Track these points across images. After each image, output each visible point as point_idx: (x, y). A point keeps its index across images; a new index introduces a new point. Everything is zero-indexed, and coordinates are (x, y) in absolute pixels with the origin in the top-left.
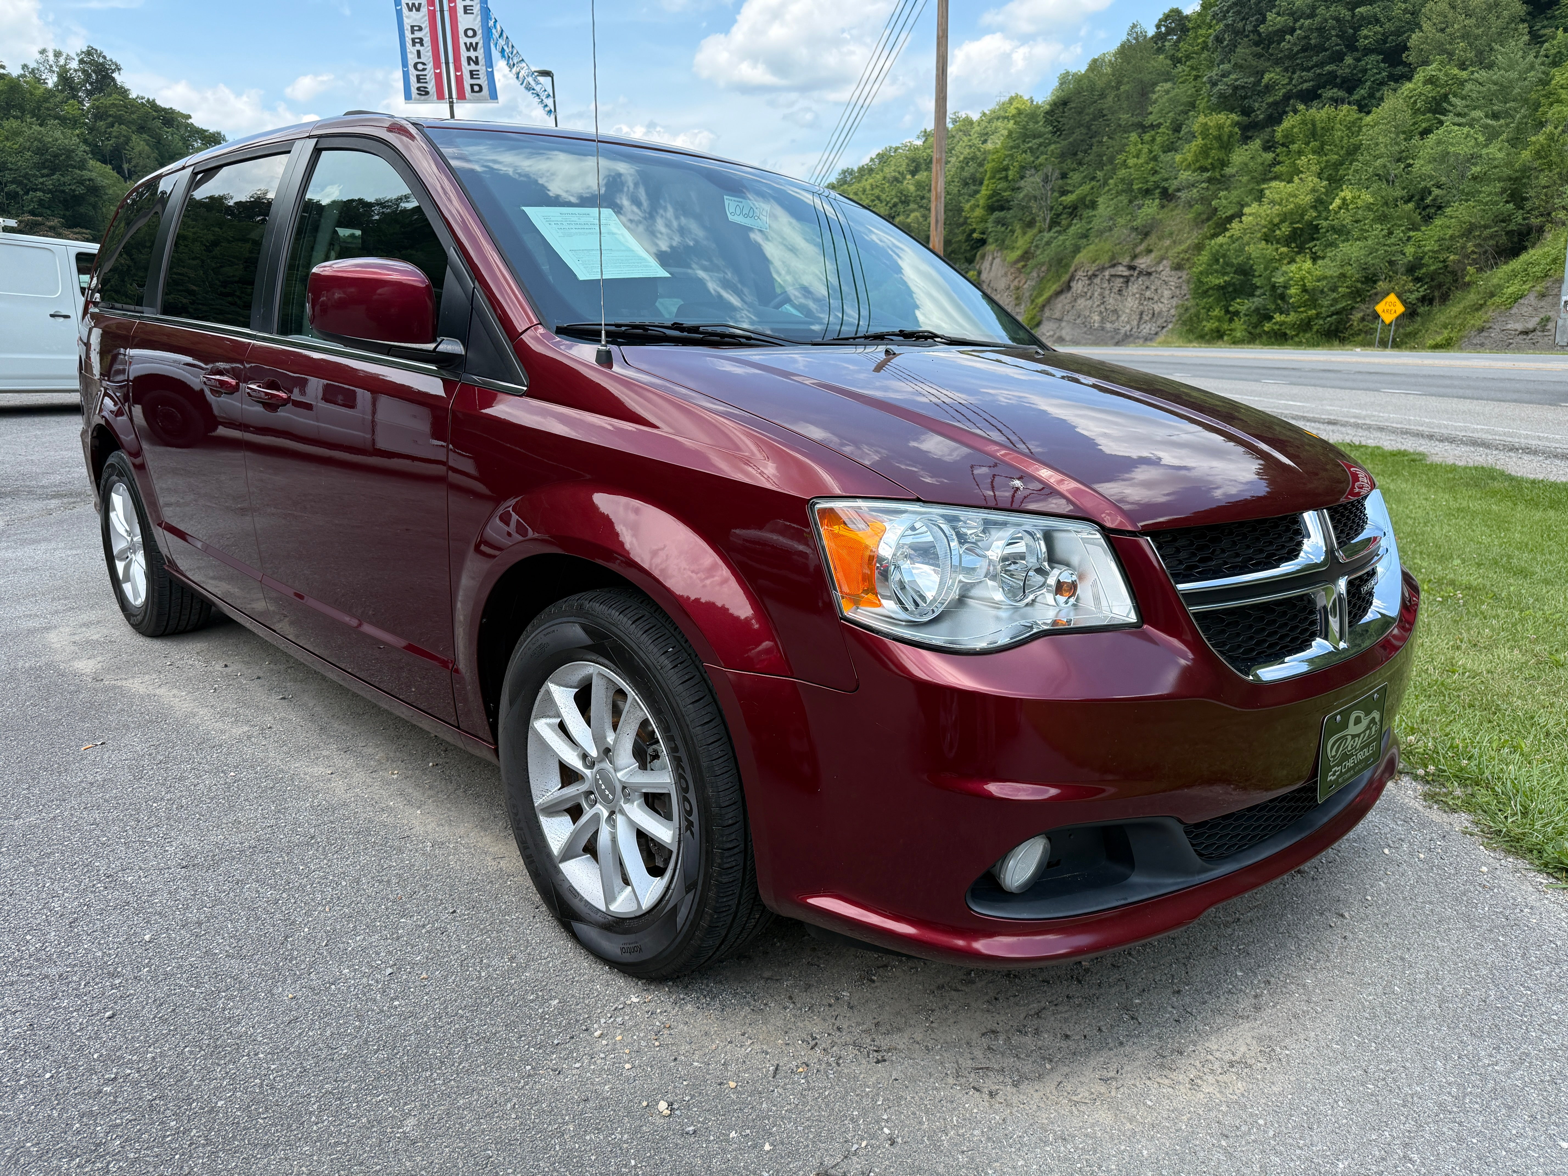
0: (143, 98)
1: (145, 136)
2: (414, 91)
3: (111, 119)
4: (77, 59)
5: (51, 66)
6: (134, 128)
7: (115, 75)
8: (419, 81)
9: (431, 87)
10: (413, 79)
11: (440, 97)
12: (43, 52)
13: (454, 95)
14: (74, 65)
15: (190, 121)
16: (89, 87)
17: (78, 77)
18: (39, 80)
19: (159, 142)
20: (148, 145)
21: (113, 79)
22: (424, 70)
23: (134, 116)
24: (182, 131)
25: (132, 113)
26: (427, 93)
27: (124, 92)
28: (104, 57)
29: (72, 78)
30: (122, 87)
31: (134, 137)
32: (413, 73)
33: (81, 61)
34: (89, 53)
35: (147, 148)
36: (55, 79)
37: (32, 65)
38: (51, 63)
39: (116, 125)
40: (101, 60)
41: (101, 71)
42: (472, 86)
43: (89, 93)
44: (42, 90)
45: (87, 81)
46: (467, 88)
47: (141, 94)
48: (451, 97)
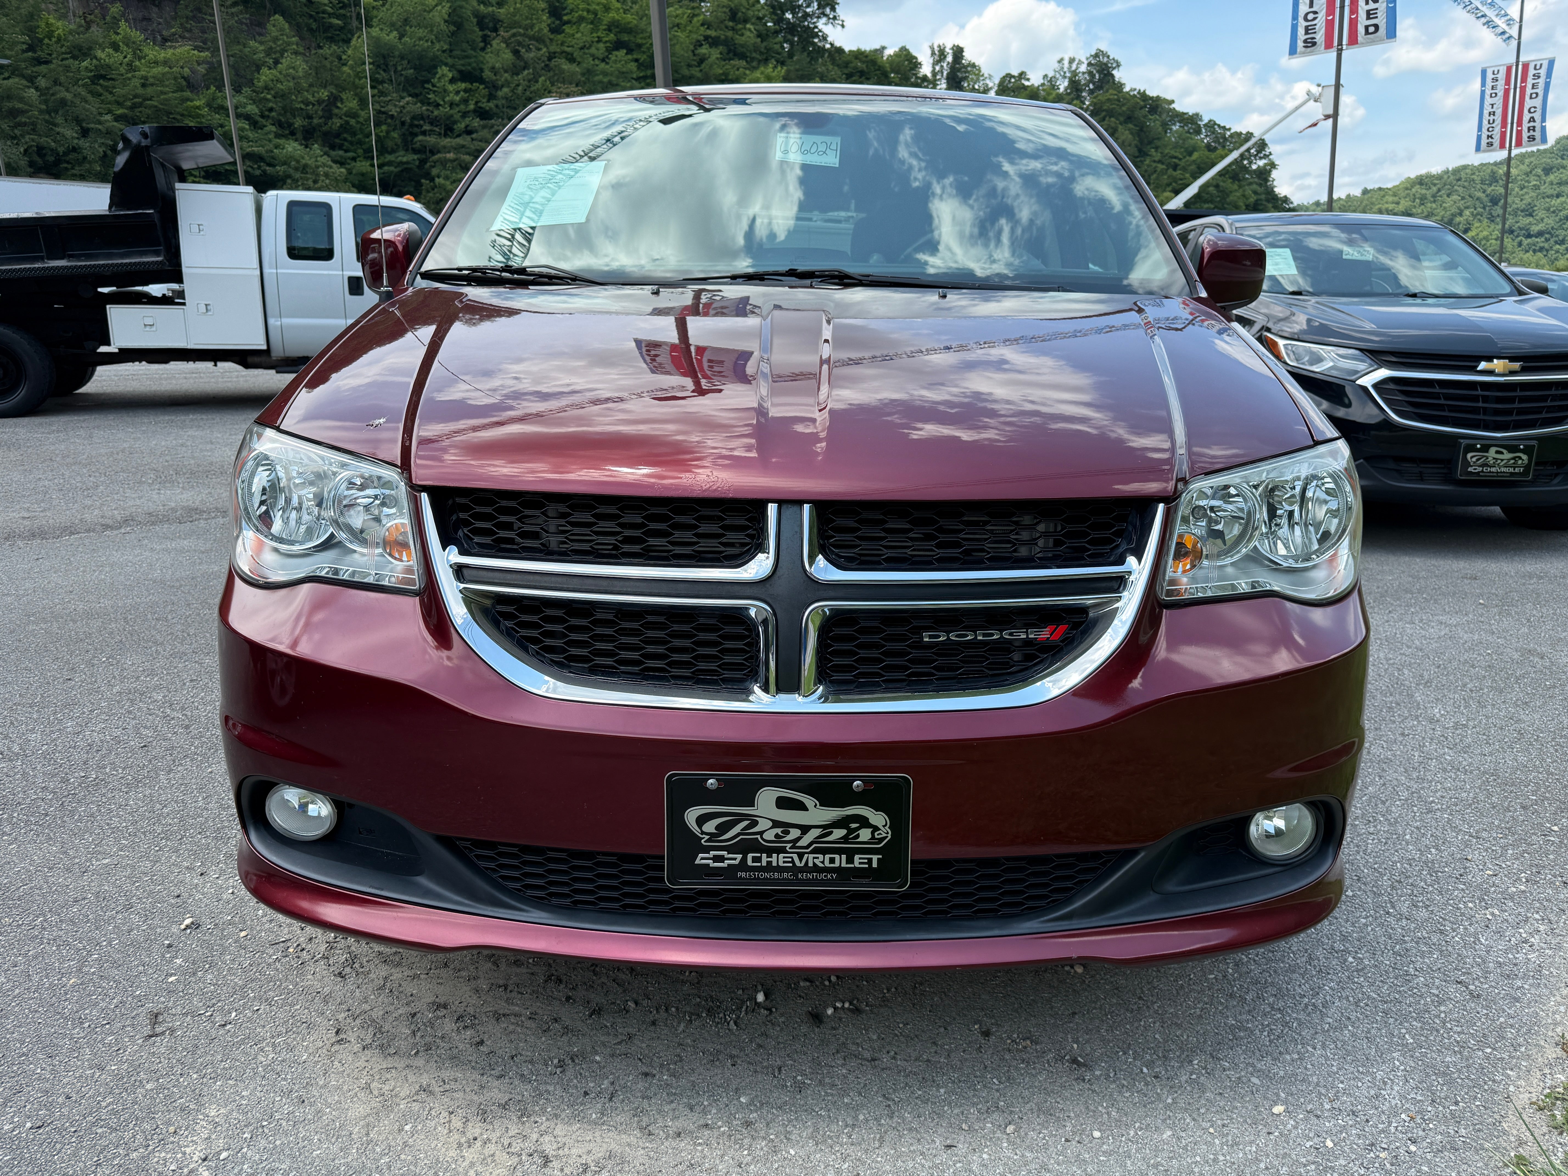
0: (1135, 90)
1: (1130, 126)
2: (1300, 44)
3: (1104, 114)
4: (1086, 62)
5: (1065, 73)
6: (1122, 119)
7: (1115, 72)
8: (1307, 33)
9: (1320, 37)
10: (1301, 31)
11: (1328, 45)
12: (1060, 61)
13: (1345, 41)
14: (1083, 68)
15: (1173, 106)
16: (1091, 86)
17: (1083, 79)
18: (1054, 86)
19: (1141, 130)
20: (1132, 133)
21: (1113, 76)
22: (1315, 19)
23: (1124, 108)
24: (1164, 116)
25: (1123, 105)
26: (1314, 44)
27: (1120, 86)
28: (1108, 57)
29: (1079, 81)
30: (1119, 82)
31: (1120, 127)
32: (1302, 24)
33: (1090, 64)
34: (1096, 56)
35: (1130, 136)
36: (1066, 83)
37: (1051, 74)
38: (1065, 69)
39: (1107, 118)
40: (1105, 60)
41: (1104, 70)
42: (1367, 27)
43: (1091, 92)
44: (1054, 95)
45: (1091, 81)
46: (1361, 30)
47: (1134, 87)
48: (1340, 43)
